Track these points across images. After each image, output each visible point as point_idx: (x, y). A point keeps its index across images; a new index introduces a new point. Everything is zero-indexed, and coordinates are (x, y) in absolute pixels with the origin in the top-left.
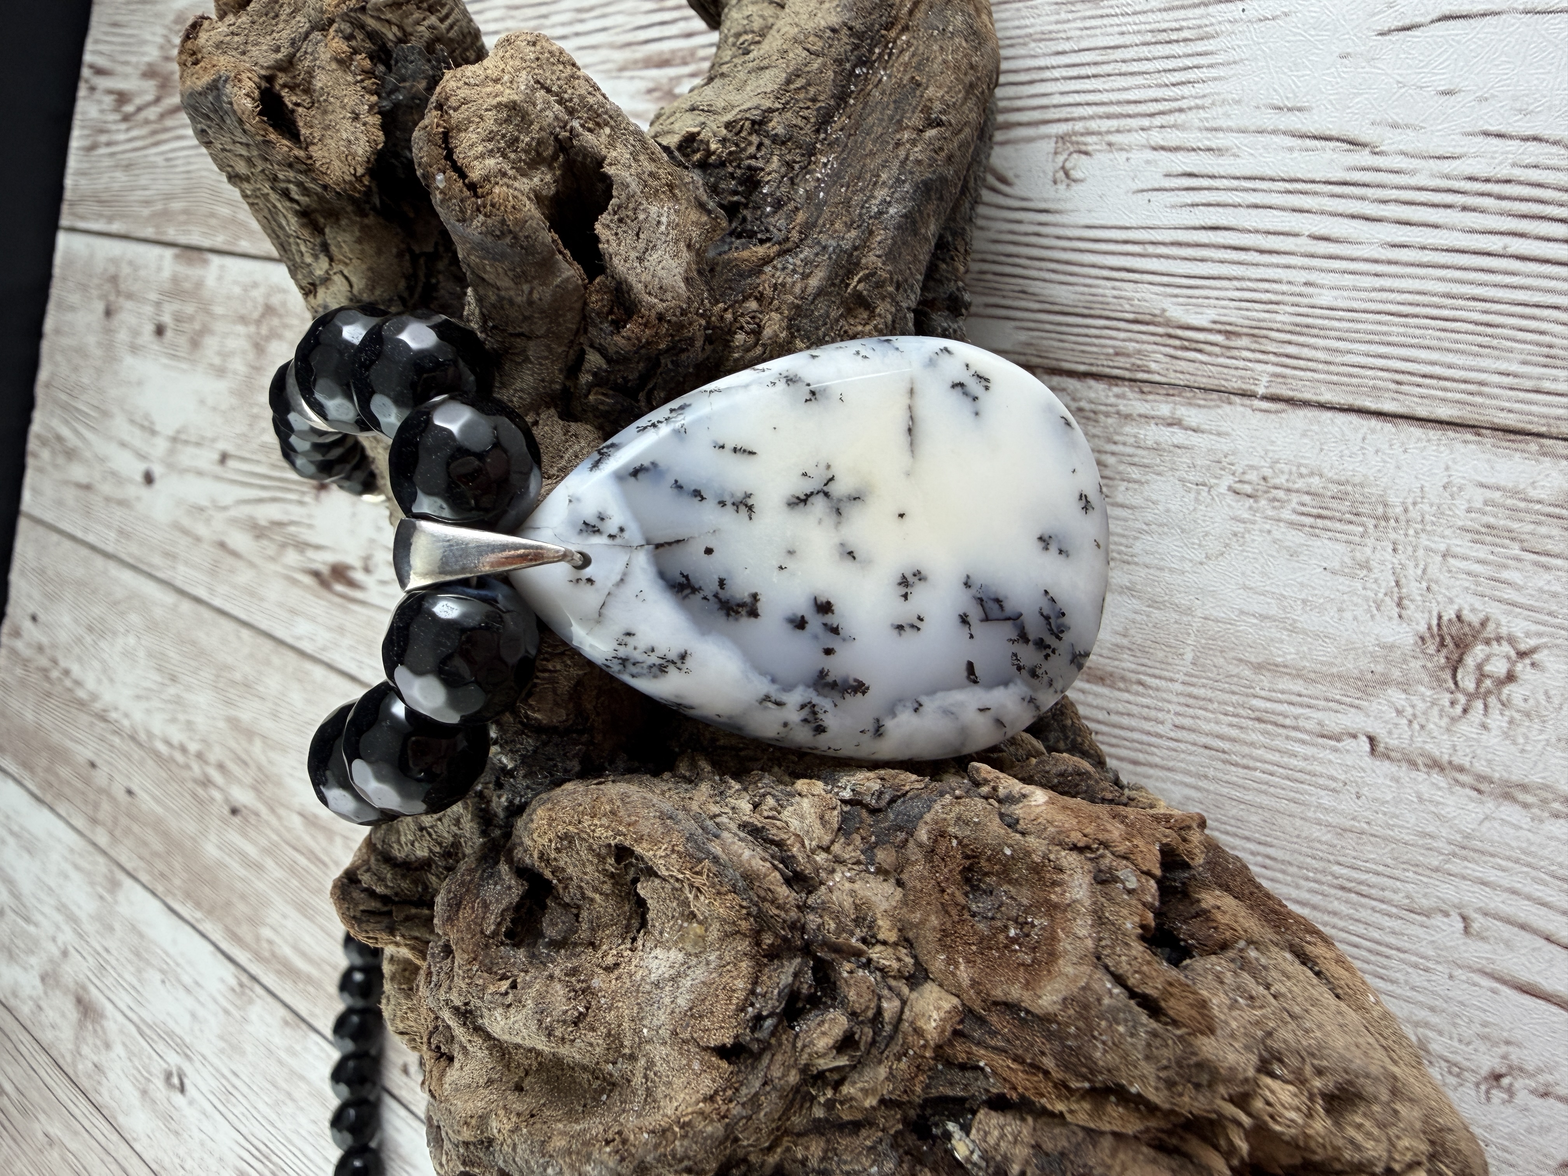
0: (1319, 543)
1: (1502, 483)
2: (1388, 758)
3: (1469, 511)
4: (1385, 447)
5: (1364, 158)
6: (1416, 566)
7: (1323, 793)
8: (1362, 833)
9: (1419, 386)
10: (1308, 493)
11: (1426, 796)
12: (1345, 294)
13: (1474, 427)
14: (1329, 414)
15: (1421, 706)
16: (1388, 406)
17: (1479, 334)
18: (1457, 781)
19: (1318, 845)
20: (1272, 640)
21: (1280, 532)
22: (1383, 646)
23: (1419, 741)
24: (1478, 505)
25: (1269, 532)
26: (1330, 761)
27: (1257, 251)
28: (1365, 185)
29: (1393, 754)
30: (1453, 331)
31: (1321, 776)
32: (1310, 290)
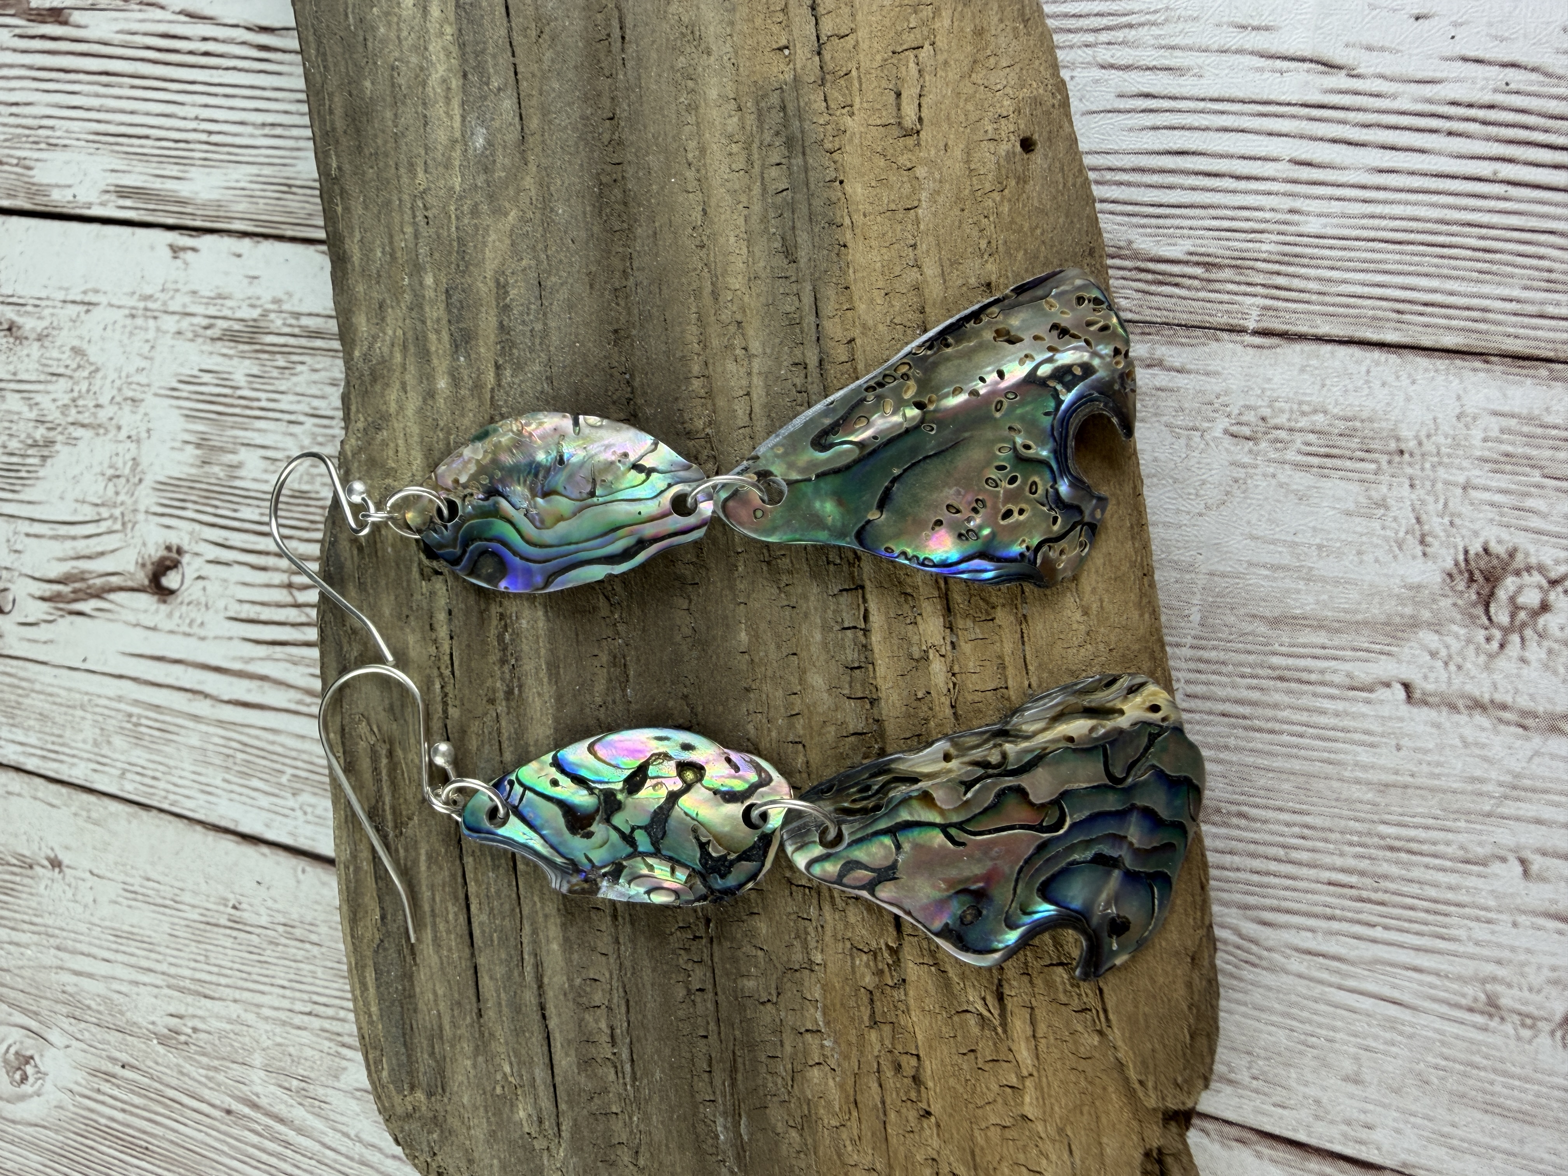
0: (1330, 484)
1: (1517, 410)
2: (1426, 703)
3: (1485, 440)
4: (1391, 379)
5: (1340, 80)
6: (1436, 501)
7: (1359, 749)
8: (1406, 787)
9: (1421, 314)
10: (1313, 432)
11: (1470, 740)
12: (1335, 221)
13: (1481, 354)
14: (1329, 347)
15: (1455, 645)
16: (1391, 337)
17: (1478, 261)
18: (1500, 720)
19: (1359, 806)
20: (1288, 591)
21: (1285, 474)
22: (1410, 588)
23: (1457, 682)
24: (1495, 433)
25: (1274, 476)
26: (1364, 715)
27: (1232, 177)
28: (1343, 108)
29: (1430, 699)
30: (1450, 258)
31: (1356, 731)
32: (1296, 218)
